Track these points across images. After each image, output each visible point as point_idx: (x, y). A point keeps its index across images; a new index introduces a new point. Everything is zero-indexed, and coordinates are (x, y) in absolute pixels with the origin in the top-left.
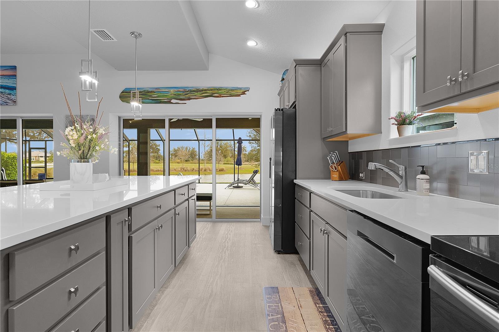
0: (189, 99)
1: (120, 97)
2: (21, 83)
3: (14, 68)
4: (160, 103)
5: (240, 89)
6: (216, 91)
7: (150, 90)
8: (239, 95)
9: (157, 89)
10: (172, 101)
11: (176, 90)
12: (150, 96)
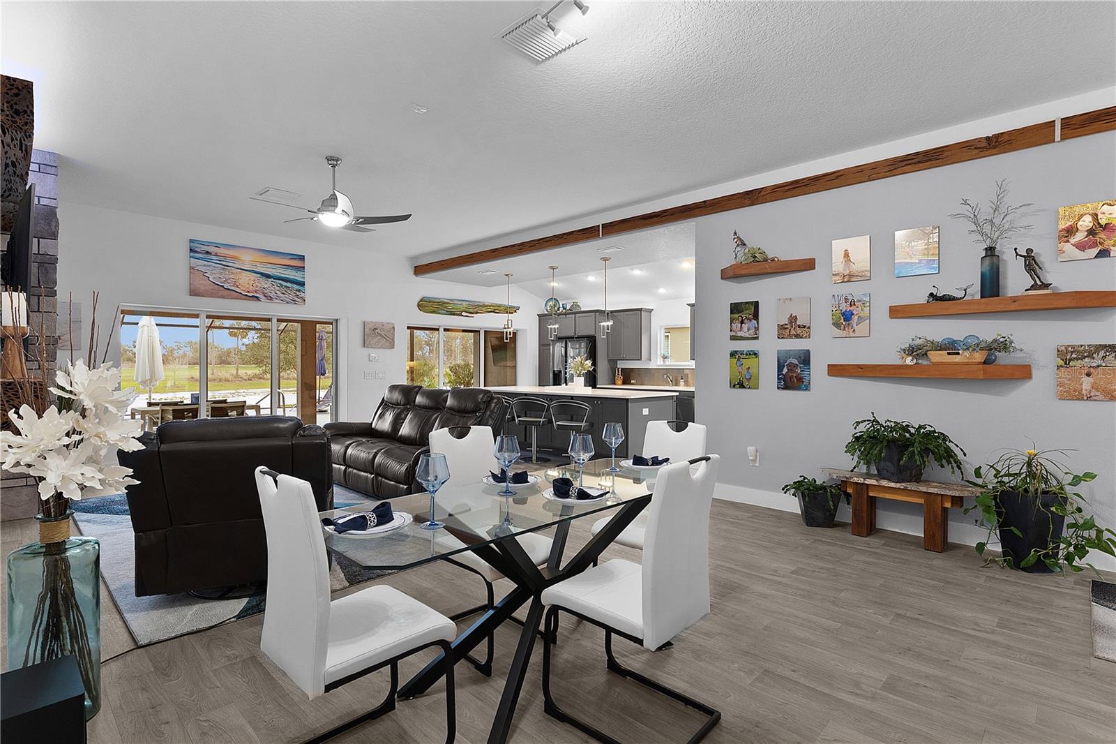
0: (477, 313)
1: (418, 306)
2: (309, 277)
3: (302, 258)
4: (454, 314)
5: (514, 307)
6: (497, 308)
7: (446, 301)
8: (512, 313)
9: (452, 300)
10: (463, 314)
11: (467, 303)
12: (446, 307)
